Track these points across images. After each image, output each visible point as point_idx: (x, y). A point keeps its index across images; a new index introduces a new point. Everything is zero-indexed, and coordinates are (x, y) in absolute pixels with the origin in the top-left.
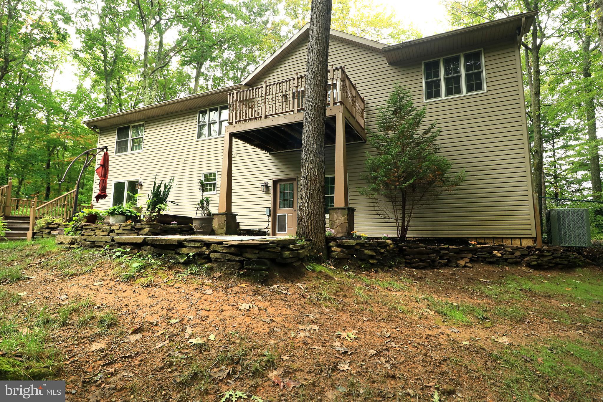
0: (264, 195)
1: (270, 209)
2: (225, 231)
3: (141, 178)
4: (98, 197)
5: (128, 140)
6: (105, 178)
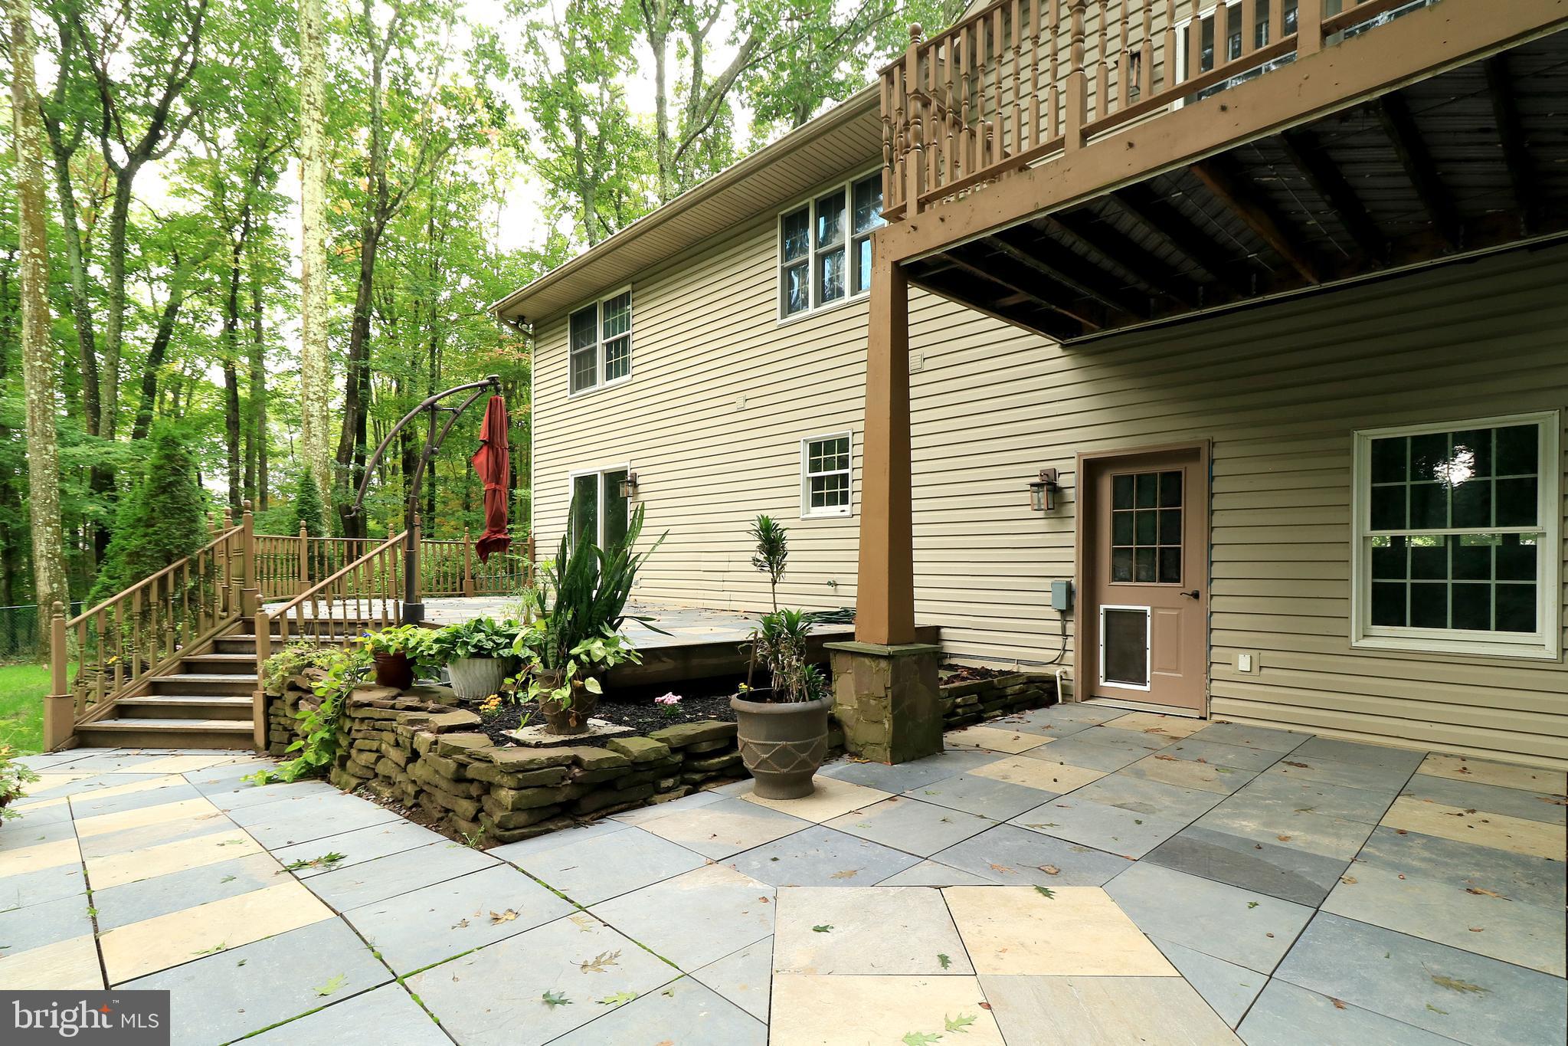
0: (1042, 525)
1: (1069, 586)
2: (890, 735)
3: (635, 464)
4: (485, 548)
5: (594, 350)
6: (497, 483)
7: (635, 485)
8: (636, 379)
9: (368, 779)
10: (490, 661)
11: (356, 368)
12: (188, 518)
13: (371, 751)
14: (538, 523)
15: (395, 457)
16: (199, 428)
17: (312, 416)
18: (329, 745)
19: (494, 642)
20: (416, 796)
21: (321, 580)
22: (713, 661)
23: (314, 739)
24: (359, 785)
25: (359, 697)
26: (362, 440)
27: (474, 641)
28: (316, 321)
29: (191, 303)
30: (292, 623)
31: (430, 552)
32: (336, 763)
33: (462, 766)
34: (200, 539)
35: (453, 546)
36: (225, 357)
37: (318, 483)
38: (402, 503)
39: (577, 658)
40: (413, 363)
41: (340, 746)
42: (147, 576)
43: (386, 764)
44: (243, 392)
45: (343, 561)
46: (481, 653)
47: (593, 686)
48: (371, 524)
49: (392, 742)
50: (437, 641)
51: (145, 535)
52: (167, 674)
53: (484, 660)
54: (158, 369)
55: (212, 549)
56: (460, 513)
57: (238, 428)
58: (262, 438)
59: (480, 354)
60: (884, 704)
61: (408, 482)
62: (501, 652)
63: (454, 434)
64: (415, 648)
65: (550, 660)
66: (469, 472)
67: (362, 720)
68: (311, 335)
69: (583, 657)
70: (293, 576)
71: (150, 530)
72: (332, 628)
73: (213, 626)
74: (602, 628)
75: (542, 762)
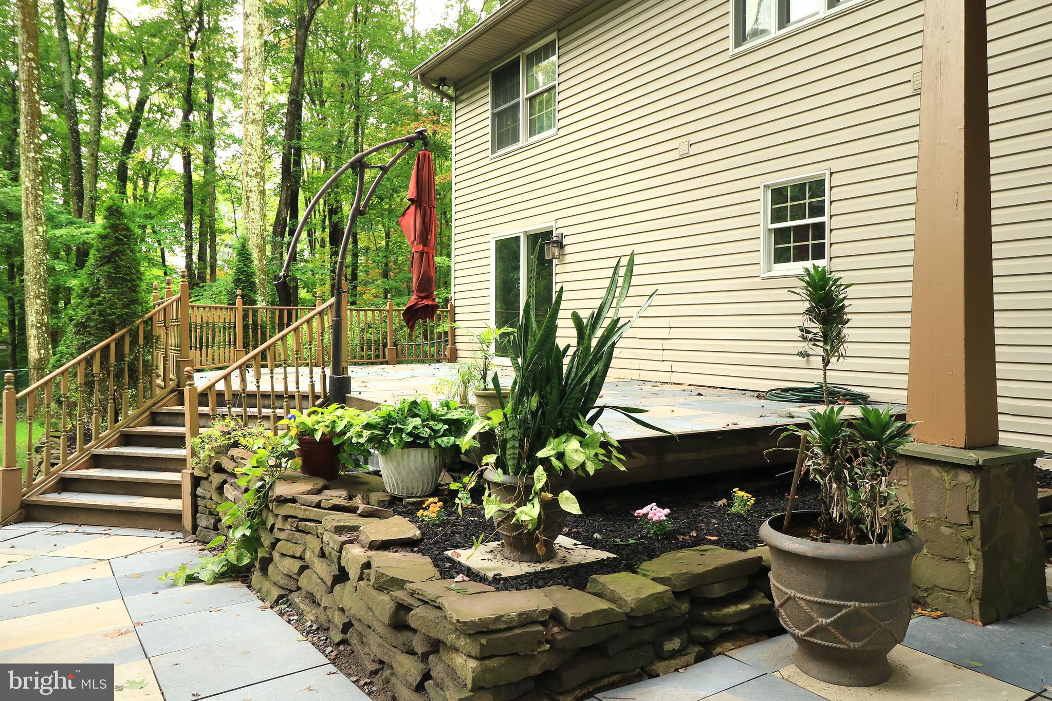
2: (980, 581)
3: (560, 223)
4: (412, 315)
5: (518, 103)
6: (424, 245)
7: (561, 246)
8: (562, 132)
9: (291, 591)
10: (426, 452)
11: (290, 147)
12: (130, 288)
13: (293, 557)
14: (458, 288)
15: (323, 231)
16: (162, 212)
17: (251, 191)
18: (250, 543)
19: (431, 429)
20: (345, 630)
21: (255, 347)
22: (692, 456)
23: (237, 534)
24: (280, 597)
25: (282, 489)
26: (295, 215)
27: (409, 428)
28: (255, 102)
29: (157, 98)
30: (220, 395)
31: (355, 319)
32: (257, 565)
33: (402, 609)
34: (140, 308)
35: (377, 314)
36: (181, 144)
37: (255, 254)
38: (329, 273)
39: (546, 462)
40: (340, 142)
41: (262, 545)
42: (92, 347)
43: (310, 579)
44: (197, 176)
45: (273, 328)
46: (416, 442)
47: (569, 503)
48: (303, 293)
49: (317, 551)
50: (368, 426)
51: (90, 306)
52: (108, 447)
53: (419, 451)
54: (128, 158)
55: (151, 318)
56: (379, 282)
57: (192, 208)
58: (211, 216)
59: (399, 128)
60: (967, 533)
61: (335, 253)
62: (439, 441)
63: (373, 207)
64: (343, 433)
65: (510, 463)
66: (387, 244)
67: (286, 518)
68: (251, 115)
69: (556, 463)
70: (230, 345)
71: (95, 301)
72: (258, 401)
73: (151, 397)
74: (577, 423)
75: (512, 620)
